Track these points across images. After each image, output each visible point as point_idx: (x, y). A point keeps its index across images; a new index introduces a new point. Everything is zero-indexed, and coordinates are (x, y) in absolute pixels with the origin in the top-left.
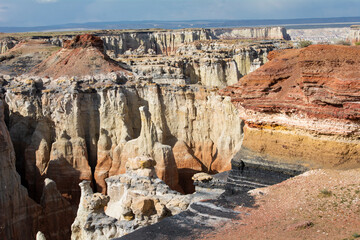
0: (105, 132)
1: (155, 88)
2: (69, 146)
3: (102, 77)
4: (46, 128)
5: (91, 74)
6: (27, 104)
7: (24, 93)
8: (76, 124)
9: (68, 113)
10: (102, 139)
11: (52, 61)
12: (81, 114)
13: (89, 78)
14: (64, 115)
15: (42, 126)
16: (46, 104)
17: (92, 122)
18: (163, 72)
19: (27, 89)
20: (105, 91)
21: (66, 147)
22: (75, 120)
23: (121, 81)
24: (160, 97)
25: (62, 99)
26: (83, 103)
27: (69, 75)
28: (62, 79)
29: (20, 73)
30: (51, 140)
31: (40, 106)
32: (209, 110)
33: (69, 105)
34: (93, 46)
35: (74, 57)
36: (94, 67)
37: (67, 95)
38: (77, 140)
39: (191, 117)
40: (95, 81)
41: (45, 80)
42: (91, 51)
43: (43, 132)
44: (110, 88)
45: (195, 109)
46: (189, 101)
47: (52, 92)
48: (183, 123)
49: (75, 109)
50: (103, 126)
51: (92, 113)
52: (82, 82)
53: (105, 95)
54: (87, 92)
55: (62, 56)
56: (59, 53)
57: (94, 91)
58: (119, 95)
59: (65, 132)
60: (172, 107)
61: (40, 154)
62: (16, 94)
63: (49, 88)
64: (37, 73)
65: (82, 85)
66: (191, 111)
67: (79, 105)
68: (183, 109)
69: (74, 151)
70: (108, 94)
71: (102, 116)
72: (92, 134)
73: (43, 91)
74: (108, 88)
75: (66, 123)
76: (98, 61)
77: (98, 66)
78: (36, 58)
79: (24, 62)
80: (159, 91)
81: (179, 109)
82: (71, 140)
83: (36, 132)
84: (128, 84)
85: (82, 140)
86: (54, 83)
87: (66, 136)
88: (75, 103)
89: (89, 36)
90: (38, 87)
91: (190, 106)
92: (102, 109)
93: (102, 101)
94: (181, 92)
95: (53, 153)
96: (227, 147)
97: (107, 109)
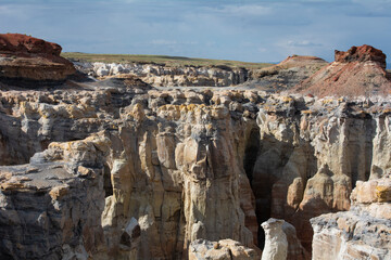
0: (378, 170)
2: (329, 185)
3: (381, 99)
4: (303, 159)
5: (366, 95)
6: (282, 128)
7: (279, 113)
8: (340, 157)
9: (331, 142)
11: (319, 77)
12: (348, 144)
13: (364, 99)
14: (326, 144)
15: (297, 157)
16: (305, 129)
17: (362, 156)
19: (283, 109)
20: (382, 118)
21: (325, 185)
22: (340, 152)
25: (326, 123)
26: (353, 131)
27: (339, 95)
28: (329, 99)
29: (279, 89)
30: (307, 175)
31: (298, 131)
33: (334, 131)
34: (373, 60)
35: (347, 73)
36: (371, 86)
37: (332, 119)
38: (340, 178)
40: (371, 104)
41: (308, 99)
42: (368, 67)
43: (297, 164)
44: (389, 114)
47: (315, 114)
49: (342, 137)
50: (375, 162)
51: (363, 145)
52: (354, 104)
53: (382, 123)
54: (358, 117)
55: (332, 71)
56: (328, 68)
57: (368, 117)
59: (326, 166)
61: (292, 189)
62: (269, 113)
63: (311, 109)
64: (299, 90)
65: (353, 108)
67: (347, 133)
69: (336, 191)
70: (386, 121)
71: (375, 150)
72: (361, 173)
73: (303, 112)
74: (386, 114)
75: (330, 155)
76: (377, 80)
77: (376, 86)
78: (301, 74)
79: (286, 78)
82: (333, 178)
83: (289, 163)
85: (347, 178)
86: (318, 104)
87: (327, 172)
88: (342, 129)
89: (368, 47)
90: (298, 107)
92: (376, 141)
93: (378, 130)
95: (307, 191)
97: (383, 140)
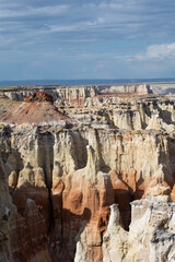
0: (57, 163)
1: (93, 131)
2: (32, 174)
3: (55, 123)
5: (46, 121)
8: (36, 157)
9: (31, 149)
10: (56, 169)
11: (15, 112)
12: (40, 150)
13: (45, 124)
14: (28, 151)
15: (11, 159)
16: (15, 143)
17: (48, 156)
18: (93, 119)
20: (58, 134)
21: (30, 174)
22: (36, 154)
23: (69, 126)
24: (98, 138)
25: (27, 139)
26: (41, 142)
27: (30, 122)
28: (25, 125)
31: (9, 145)
32: (133, 148)
33: (32, 143)
34: (47, 100)
35: (32, 109)
36: (48, 116)
37: (30, 137)
38: (37, 170)
39: (120, 152)
40: (50, 126)
41: (12, 125)
42: (45, 104)
43: (12, 163)
44: (61, 131)
45: (123, 147)
46: (119, 141)
47: (19, 134)
48: (114, 157)
49: (36, 147)
50: (55, 159)
51: (47, 149)
52: (41, 127)
53: (58, 137)
54: (44, 134)
55: (23, 108)
56: (21, 106)
57: (49, 133)
58: (68, 136)
59: (29, 163)
60: (106, 145)
61: (11, 178)
64: (5, 120)
65: (41, 129)
66: (120, 148)
67: (39, 144)
68: (114, 147)
69: (36, 177)
70: (60, 136)
71: (55, 152)
72: (48, 165)
73: (12, 134)
75: (30, 157)
76: (51, 112)
77: (51, 115)
80: (97, 134)
81: (111, 147)
82: (33, 170)
83: (7, 163)
84: (74, 128)
85: (41, 169)
86: (19, 128)
87: (30, 166)
88: (36, 142)
89: (43, 93)
90: (8, 131)
91: (119, 145)
92: (55, 147)
93: (56, 140)
94: (112, 134)
95: (20, 179)
96: (148, 174)
97: (59, 146)
